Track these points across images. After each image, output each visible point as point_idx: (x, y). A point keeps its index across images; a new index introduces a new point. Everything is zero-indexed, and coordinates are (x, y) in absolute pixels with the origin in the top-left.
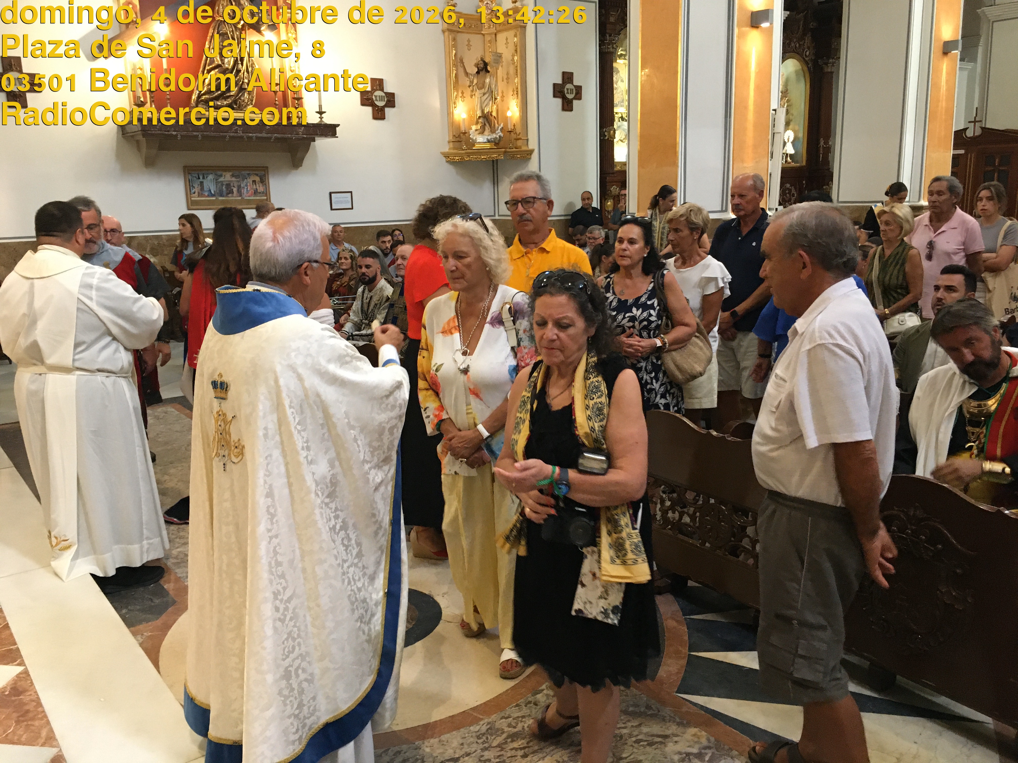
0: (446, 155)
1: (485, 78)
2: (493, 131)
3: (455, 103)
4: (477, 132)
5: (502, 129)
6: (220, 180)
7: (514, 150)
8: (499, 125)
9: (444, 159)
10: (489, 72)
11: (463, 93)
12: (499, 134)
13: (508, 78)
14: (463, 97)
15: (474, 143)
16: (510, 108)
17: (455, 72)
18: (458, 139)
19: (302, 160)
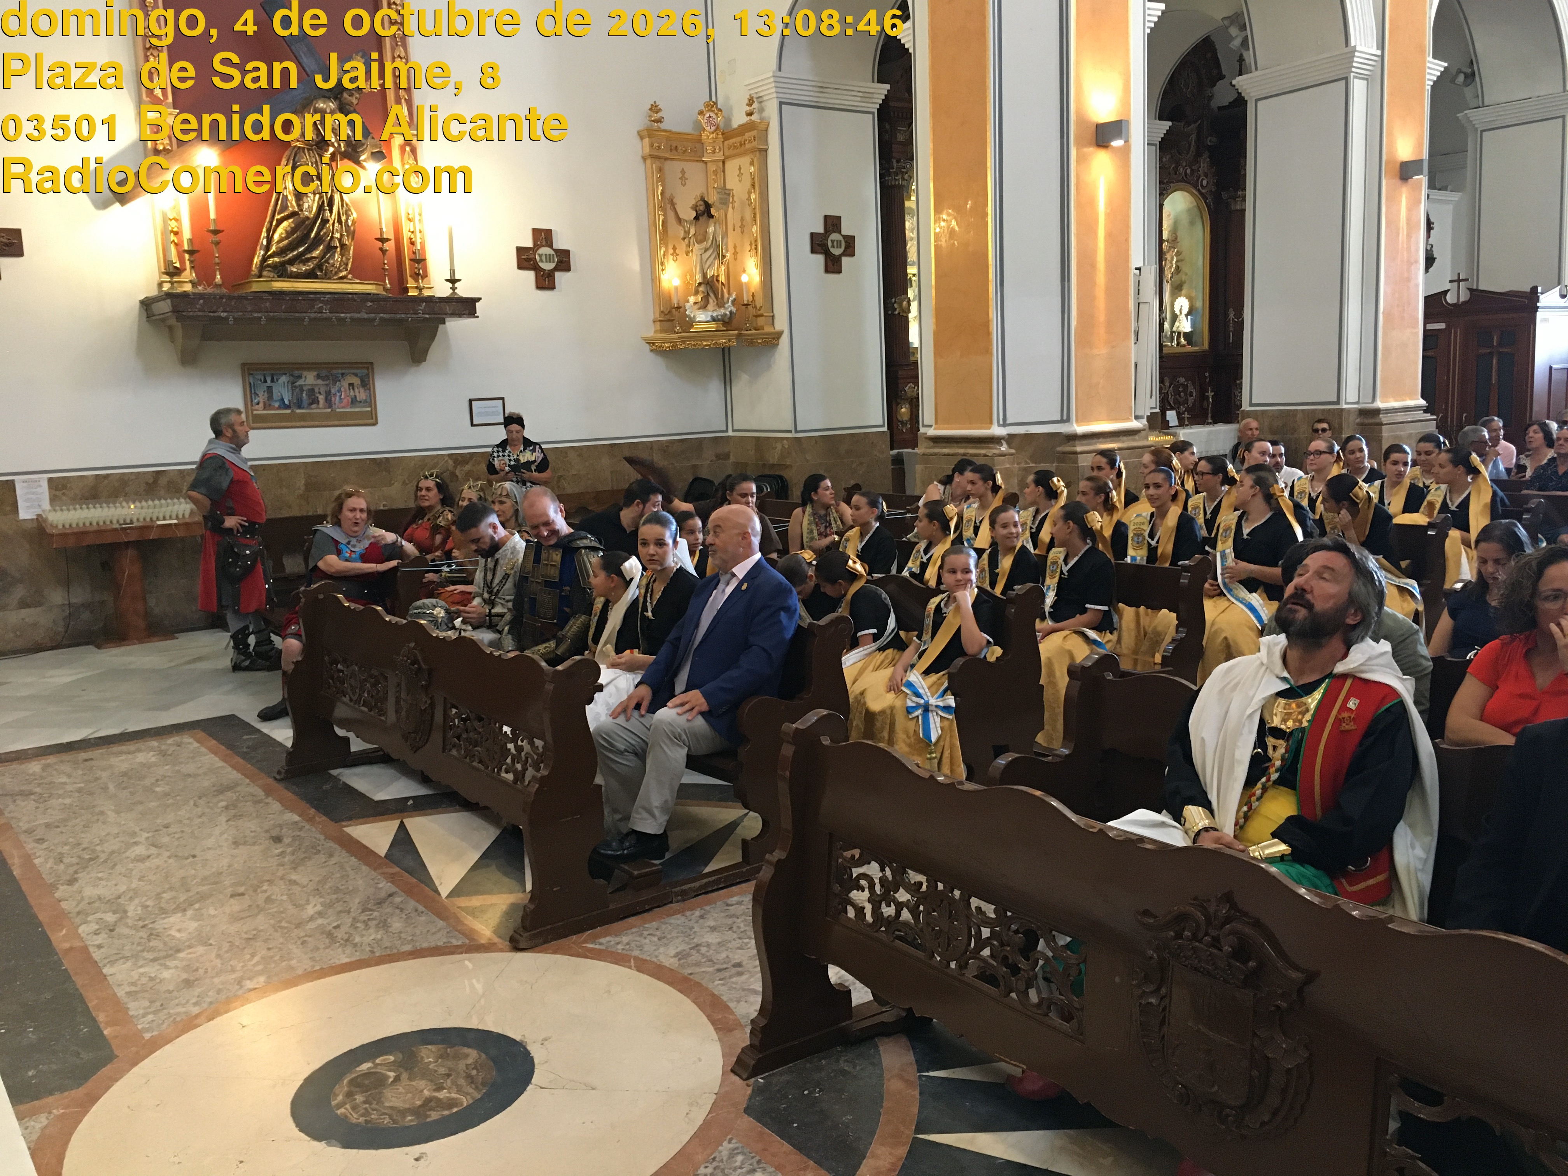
0: (651, 343)
1: (707, 227)
2: (721, 304)
3: (662, 264)
4: (697, 306)
5: (735, 300)
6: (297, 384)
7: (754, 331)
8: (729, 293)
9: (647, 347)
10: (712, 217)
11: (674, 248)
12: (730, 308)
13: (742, 227)
14: (675, 254)
15: (691, 322)
16: (748, 270)
17: (661, 218)
18: (668, 317)
19: (425, 351)
